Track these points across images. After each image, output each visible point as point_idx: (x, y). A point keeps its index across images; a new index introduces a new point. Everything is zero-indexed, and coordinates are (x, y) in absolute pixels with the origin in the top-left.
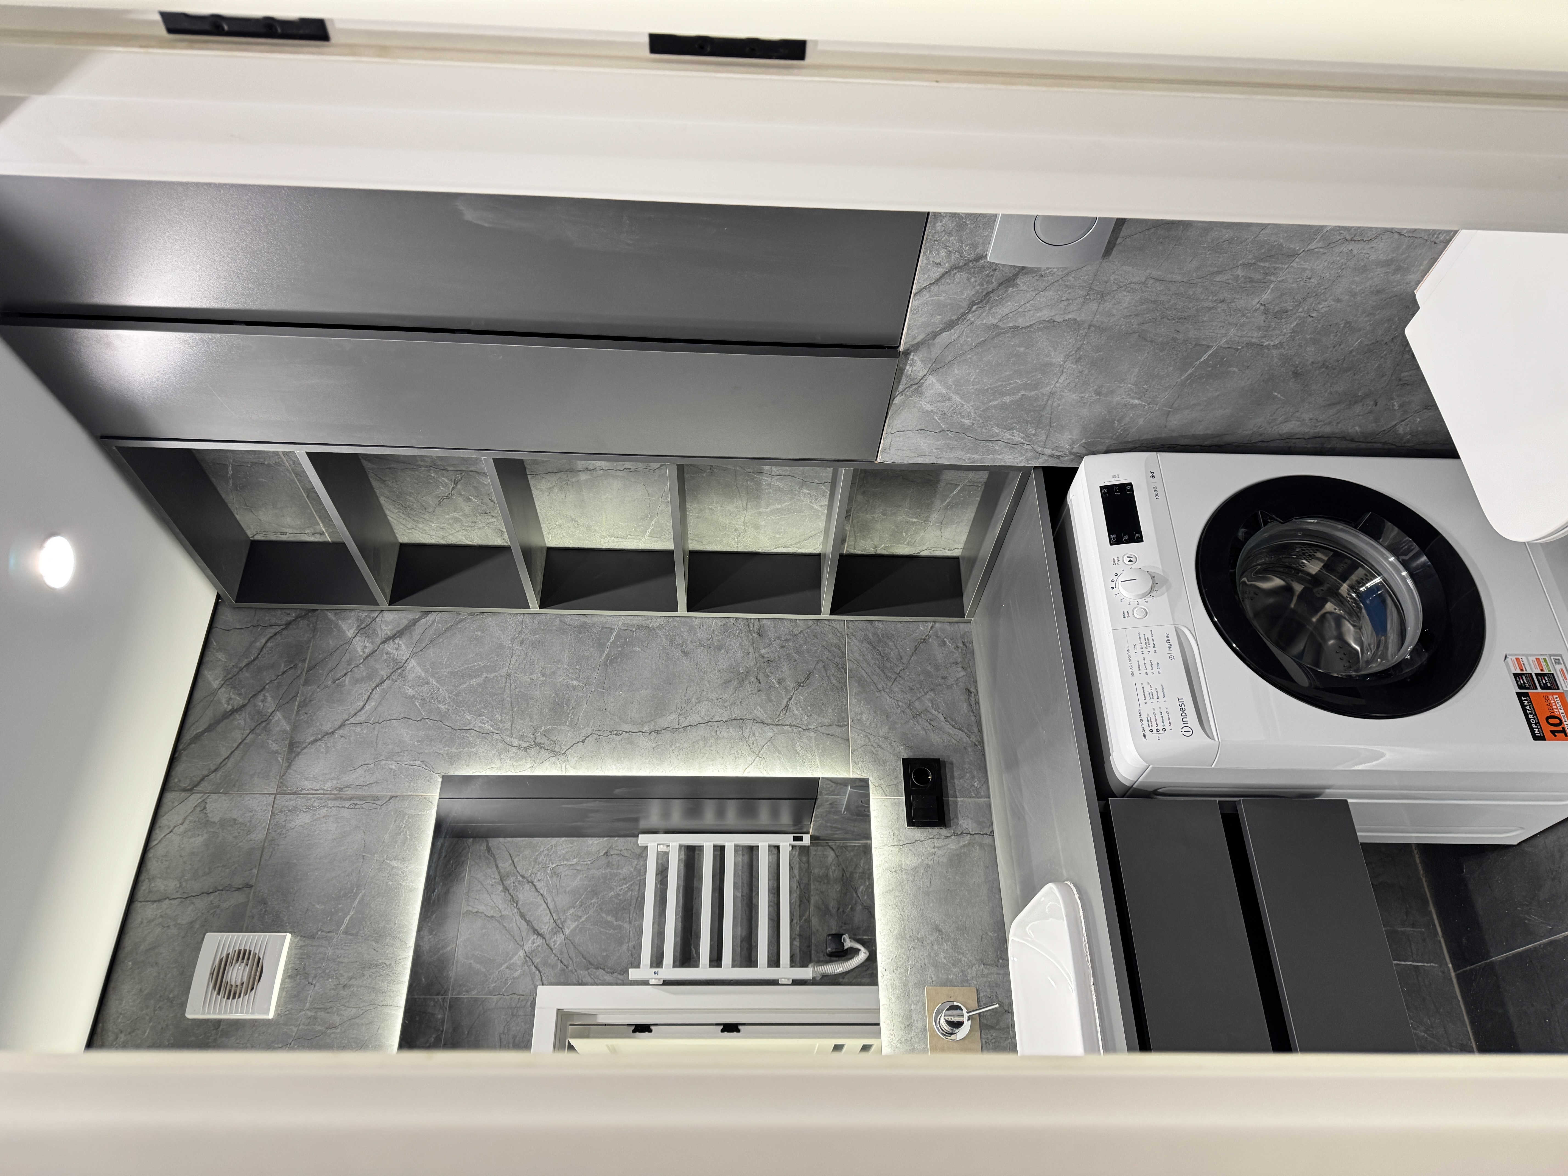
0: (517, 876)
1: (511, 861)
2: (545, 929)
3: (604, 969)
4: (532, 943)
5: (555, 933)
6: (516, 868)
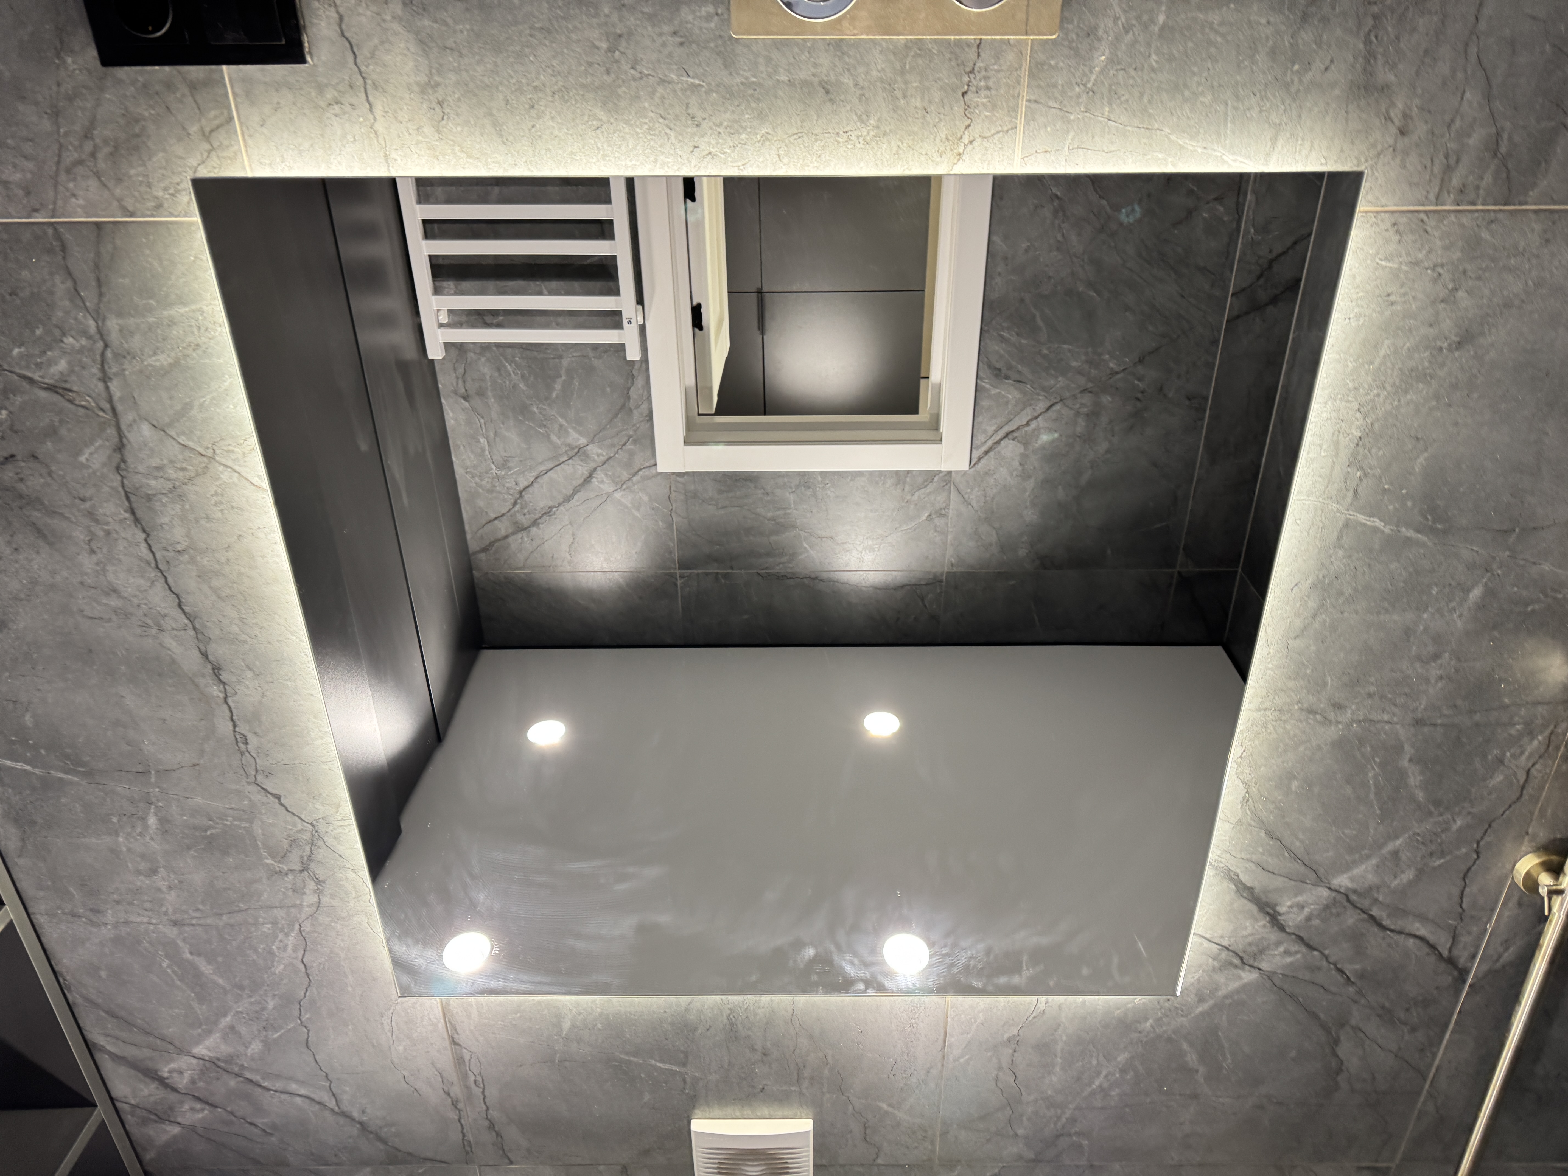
1: (497, 521)
2: (582, 470)
3: (629, 389)
5: (587, 456)
6: (505, 514)
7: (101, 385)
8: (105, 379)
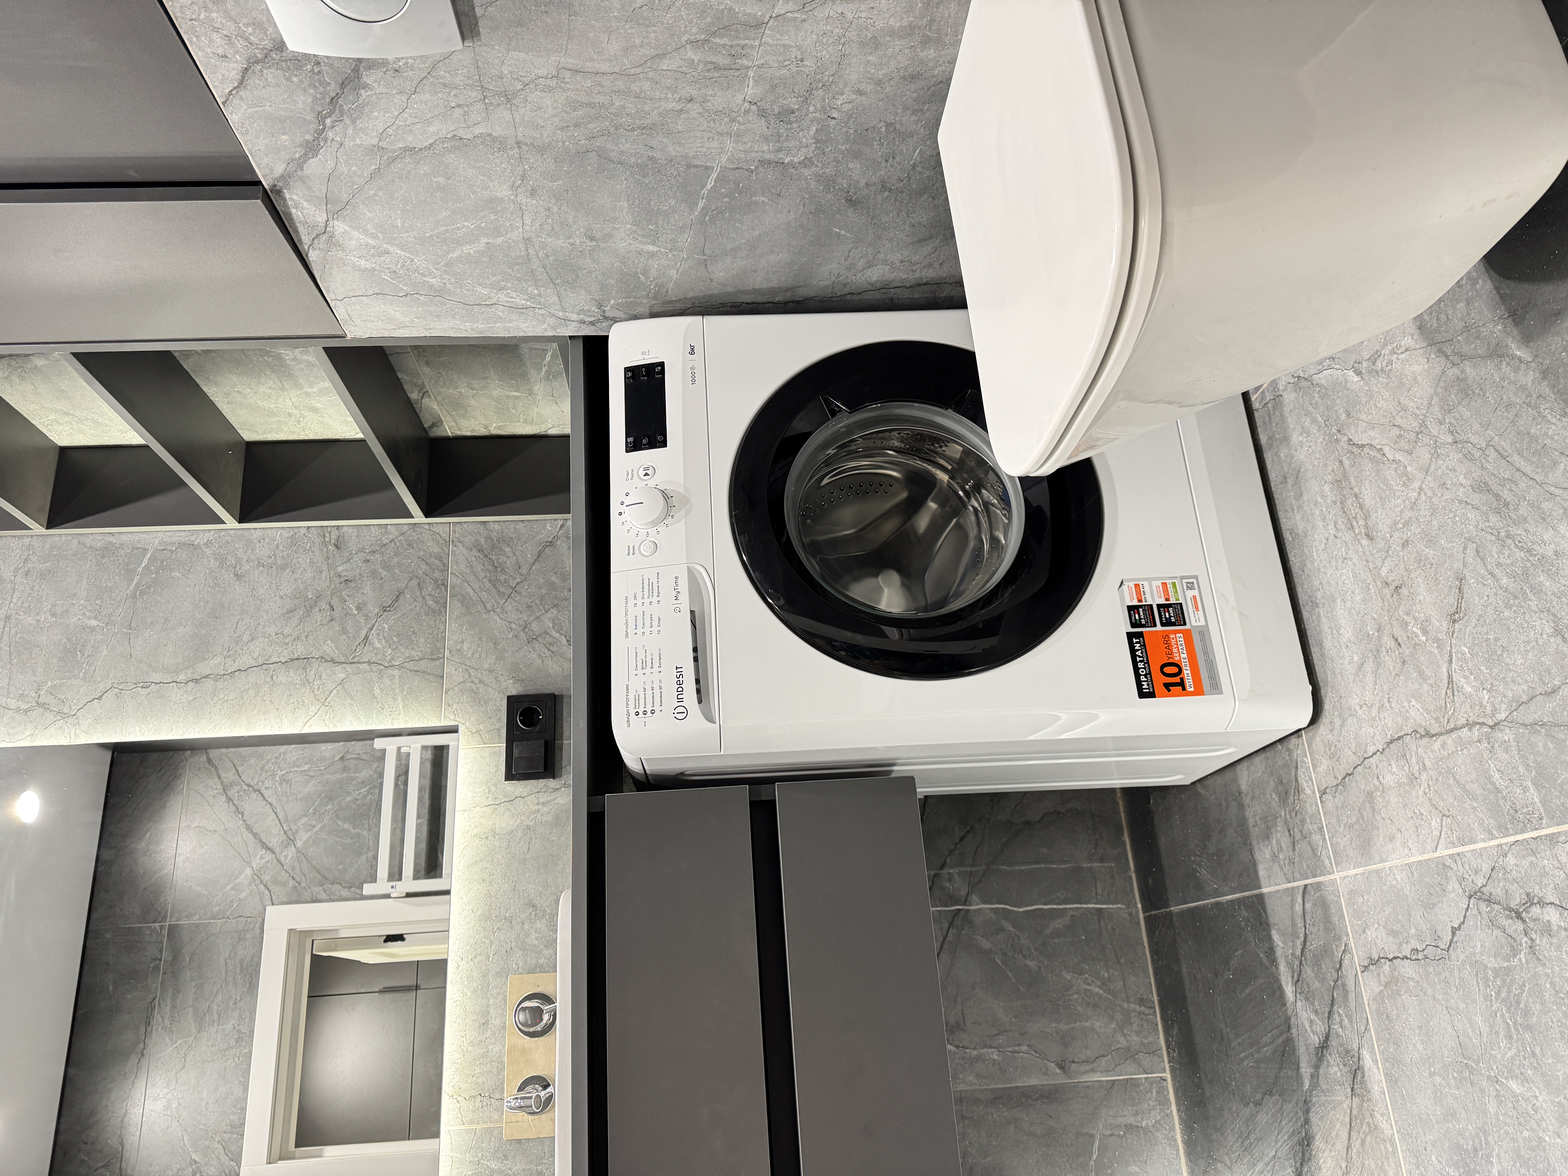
0: (242, 785)
1: (234, 771)
2: (274, 842)
3: (340, 884)
4: (260, 858)
5: (286, 847)
6: (240, 777)
7: (367, 660)
8: (369, 663)
